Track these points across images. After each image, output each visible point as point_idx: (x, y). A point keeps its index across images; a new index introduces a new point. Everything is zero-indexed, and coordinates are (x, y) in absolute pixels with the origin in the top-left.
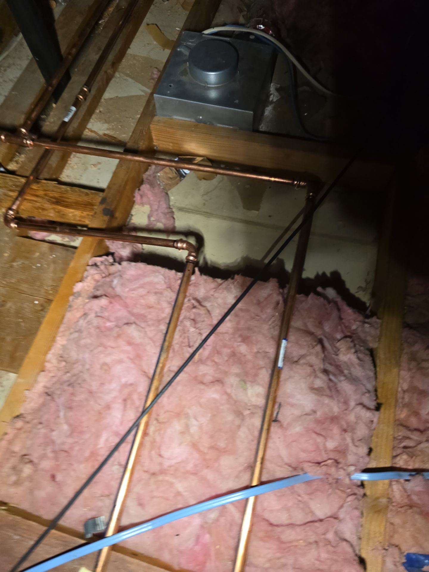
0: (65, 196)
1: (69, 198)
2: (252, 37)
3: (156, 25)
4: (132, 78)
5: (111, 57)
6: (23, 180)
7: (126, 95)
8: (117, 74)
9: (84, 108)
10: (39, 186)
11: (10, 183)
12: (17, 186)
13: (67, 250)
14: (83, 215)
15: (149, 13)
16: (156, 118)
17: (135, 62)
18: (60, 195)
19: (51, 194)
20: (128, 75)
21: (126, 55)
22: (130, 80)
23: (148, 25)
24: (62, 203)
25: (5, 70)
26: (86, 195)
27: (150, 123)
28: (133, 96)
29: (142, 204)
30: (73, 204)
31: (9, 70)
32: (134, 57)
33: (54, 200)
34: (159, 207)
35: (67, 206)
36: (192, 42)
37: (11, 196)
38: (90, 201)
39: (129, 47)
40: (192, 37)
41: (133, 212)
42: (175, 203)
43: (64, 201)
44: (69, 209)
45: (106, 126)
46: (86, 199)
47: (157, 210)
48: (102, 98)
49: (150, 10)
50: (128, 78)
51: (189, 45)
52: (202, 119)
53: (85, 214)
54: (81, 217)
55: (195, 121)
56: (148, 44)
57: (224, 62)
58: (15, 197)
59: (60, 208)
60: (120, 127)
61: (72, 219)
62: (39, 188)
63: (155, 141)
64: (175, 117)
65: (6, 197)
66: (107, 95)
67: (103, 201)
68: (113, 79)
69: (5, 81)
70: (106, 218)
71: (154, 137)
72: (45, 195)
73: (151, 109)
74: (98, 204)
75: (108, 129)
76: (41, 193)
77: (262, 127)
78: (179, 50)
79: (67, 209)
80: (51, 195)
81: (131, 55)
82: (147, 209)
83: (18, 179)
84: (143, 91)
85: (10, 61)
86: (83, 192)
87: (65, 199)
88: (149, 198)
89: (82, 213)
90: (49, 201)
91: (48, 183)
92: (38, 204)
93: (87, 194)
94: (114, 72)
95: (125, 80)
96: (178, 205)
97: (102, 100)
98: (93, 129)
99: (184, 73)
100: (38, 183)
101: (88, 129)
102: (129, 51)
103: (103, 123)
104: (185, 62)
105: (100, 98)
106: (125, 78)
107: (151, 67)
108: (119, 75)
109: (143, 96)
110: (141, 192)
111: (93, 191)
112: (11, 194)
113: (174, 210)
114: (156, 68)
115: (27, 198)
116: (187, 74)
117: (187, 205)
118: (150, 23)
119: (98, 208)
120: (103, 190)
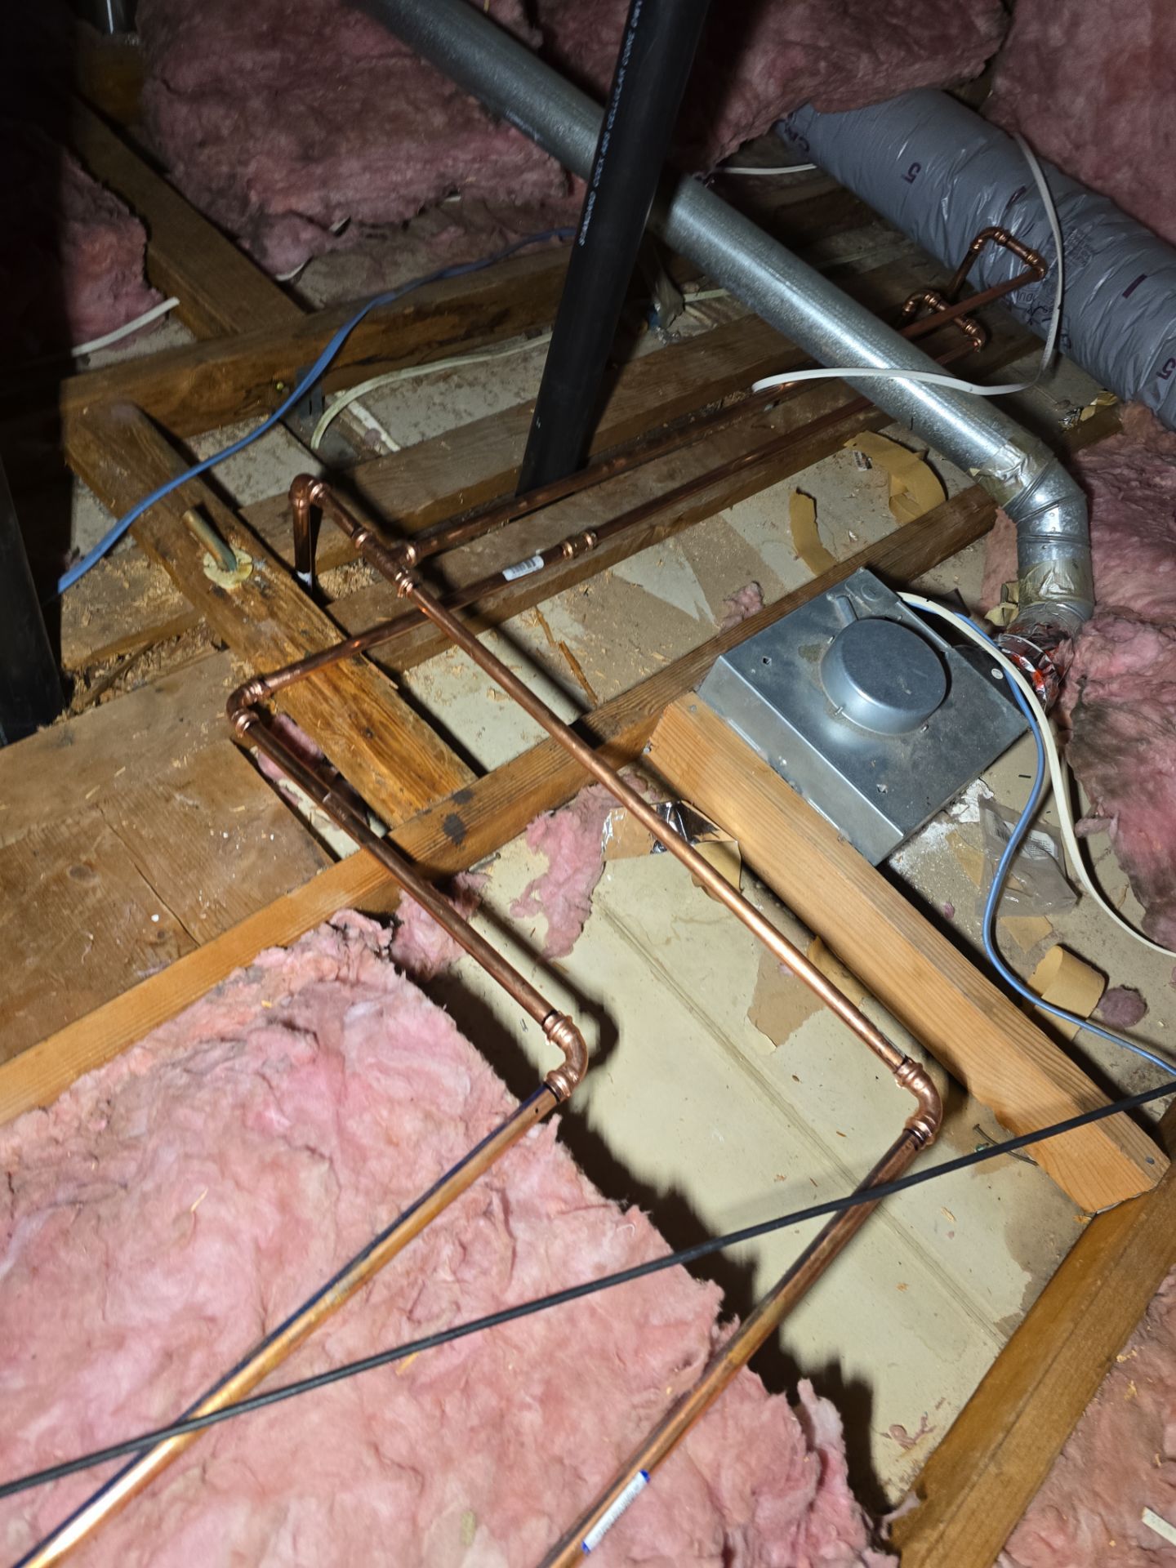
0: (392, 727)
1: (396, 739)
2: (996, 674)
3: (815, 501)
4: (696, 571)
5: (682, 507)
6: (334, 638)
7: (660, 595)
8: (670, 542)
9: (560, 570)
10: (355, 669)
11: (302, 626)
12: (312, 640)
13: (309, 844)
14: (399, 794)
15: (815, 465)
16: (690, 697)
17: (723, 541)
18: (383, 720)
19: (368, 705)
20: (691, 559)
21: (714, 517)
22: (689, 570)
23: (799, 491)
24: (377, 739)
25: (459, 386)
26: (436, 756)
27: (672, 699)
28: (674, 608)
29: (537, 847)
30: (396, 759)
31: (466, 390)
32: (729, 530)
33: (364, 722)
34: (568, 879)
35: (379, 754)
36: (866, 602)
37: (282, 652)
38: (437, 776)
39: (731, 506)
40: (873, 592)
41: (506, 851)
42: (608, 892)
43: (381, 738)
44: (383, 763)
45: (578, 629)
46: (430, 764)
47: (559, 885)
48: (610, 569)
49: (820, 463)
50: (687, 564)
51: (858, 604)
52: (783, 766)
53: (407, 795)
54: (392, 796)
55: (766, 759)
56: (773, 525)
57: (909, 692)
58: (290, 660)
59: (364, 746)
60: (604, 651)
61: (371, 786)
62: (353, 673)
63: (655, 734)
64: (731, 722)
65: (272, 645)
66: (621, 569)
67: (464, 797)
68: (656, 547)
69: (443, 406)
70: (443, 839)
71: (659, 728)
72: (355, 698)
73: (693, 670)
74: (449, 795)
75: (576, 638)
76: (349, 688)
77: (901, 857)
78: (829, 598)
79: (376, 761)
80: (365, 706)
81: (726, 523)
82: (540, 864)
83: (326, 625)
84: (700, 610)
85: (482, 375)
86: (434, 746)
87: (386, 735)
88: (560, 847)
89: (401, 790)
90: (353, 715)
91: (379, 677)
92: (325, 707)
93: (440, 757)
94: (668, 535)
95: (681, 564)
96: (611, 903)
97: (606, 573)
98: (546, 618)
99: (811, 653)
100: (359, 662)
101: (538, 611)
102: (726, 514)
103: (575, 620)
104: (828, 631)
105: (606, 567)
106: (683, 559)
107: (749, 573)
108: (675, 546)
109: (694, 621)
110: (551, 822)
111: (457, 758)
112: (289, 648)
113: (595, 908)
114: (758, 584)
115: (314, 678)
116: (816, 659)
117: (629, 915)
118: (805, 489)
119: (442, 805)
120: (479, 769)
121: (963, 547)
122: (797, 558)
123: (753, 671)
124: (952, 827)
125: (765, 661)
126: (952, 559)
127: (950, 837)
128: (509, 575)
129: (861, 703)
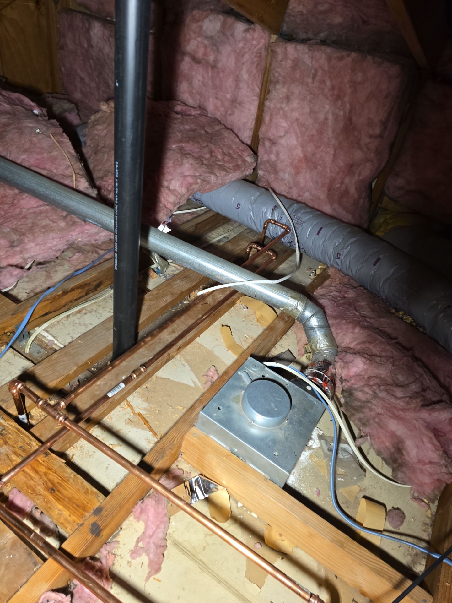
0: (63, 484)
1: (65, 489)
2: (309, 388)
3: (229, 327)
4: (190, 366)
5: (180, 343)
6: (35, 445)
7: (177, 380)
8: (178, 357)
9: (131, 385)
10: (45, 459)
11: (20, 444)
12: (24, 451)
13: (29, 554)
14: (69, 518)
15: (228, 312)
16: (193, 429)
17: (199, 351)
18: (60, 482)
19: (52, 476)
20: (187, 361)
21: (194, 342)
22: (187, 366)
23: (223, 326)
24: (56, 492)
25: (85, 314)
26: (84, 493)
27: (186, 433)
28: (184, 384)
29: (138, 519)
30: (66, 500)
31: (89, 315)
32: (200, 346)
33: (50, 485)
34: (154, 533)
35: (58, 499)
36: (254, 371)
37: (11, 460)
38: (86, 503)
39: (199, 336)
40: (255, 366)
41: (124, 526)
42: (174, 532)
43: (58, 491)
44: (61, 504)
45: (145, 405)
46: (82, 498)
47: (151, 537)
48: (155, 374)
49: (229, 311)
50: (186, 364)
51: (251, 373)
52: (236, 452)
53: (73, 518)
54: (66, 519)
55: (229, 449)
56: (217, 339)
57: (276, 409)
58: (15, 463)
59: (51, 497)
60: (157, 411)
61: (56, 517)
62: (44, 461)
63: (182, 448)
64: (211, 436)
65: (6, 457)
66: (160, 373)
67: (98, 511)
68: (173, 360)
69: (80, 324)
70: (90, 537)
71: (183, 445)
72: (45, 474)
73: (192, 416)
74: (92, 511)
75: (145, 409)
76: (42, 469)
77: (294, 472)
78: (239, 373)
79: (57, 504)
80: (50, 477)
81: (198, 343)
82: (140, 526)
83: (31, 440)
84: (194, 382)
85: (95, 307)
86: (84, 487)
87: (61, 489)
88: (148, 517)
89: (70, 516)
90: (45, 483)
91: (56, 459)
92: (32, 483)
93: (87, 492)
94: (177, 354)
95: (183, 365)
96: (176, 536)
97: (154, 377)
98: (131, 404)
99: (236, 400)
100: (46, 454)
101: (127, 401)
102: (198, 339)
103: (143, 401)
104: (242, 388)
105: (153, 375)
106: (184, 362)
107: (211, 361)
108: (180, 358)
109: (192, 387)
110: (142, 505)
111: (95, 490)
112: (14, 457)
113: (169, 543)
114: (214, 366)
115: (26, 469)
116: (239, 402)
117: (185, 541)
118: (224, 324)
119: (90, 519)
120: (105, 492)
121: (288, 331)
122: (228, 351)
123: (215, 414)
124: (311, 451)
125: (219, 408)
126: (284, 336)
127: (311, 456)
128: (110, 395)
129: (260, 419)
